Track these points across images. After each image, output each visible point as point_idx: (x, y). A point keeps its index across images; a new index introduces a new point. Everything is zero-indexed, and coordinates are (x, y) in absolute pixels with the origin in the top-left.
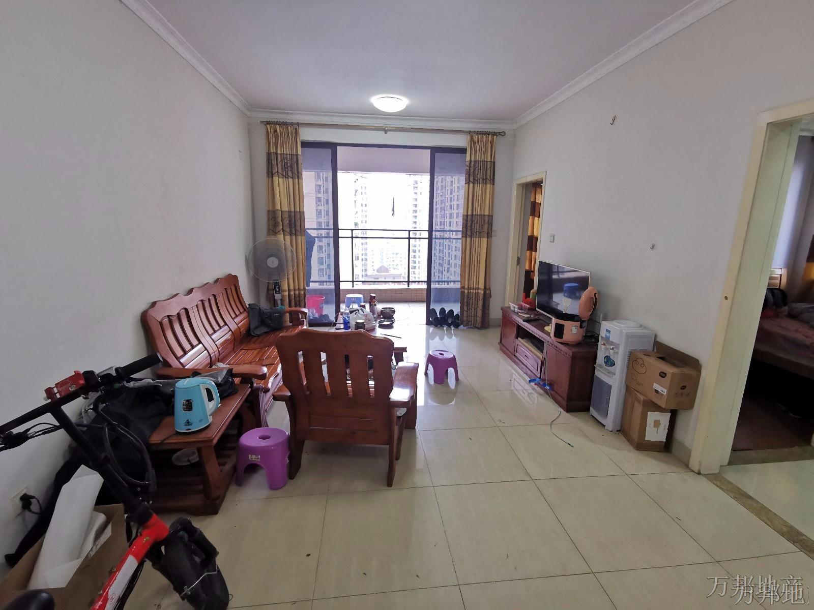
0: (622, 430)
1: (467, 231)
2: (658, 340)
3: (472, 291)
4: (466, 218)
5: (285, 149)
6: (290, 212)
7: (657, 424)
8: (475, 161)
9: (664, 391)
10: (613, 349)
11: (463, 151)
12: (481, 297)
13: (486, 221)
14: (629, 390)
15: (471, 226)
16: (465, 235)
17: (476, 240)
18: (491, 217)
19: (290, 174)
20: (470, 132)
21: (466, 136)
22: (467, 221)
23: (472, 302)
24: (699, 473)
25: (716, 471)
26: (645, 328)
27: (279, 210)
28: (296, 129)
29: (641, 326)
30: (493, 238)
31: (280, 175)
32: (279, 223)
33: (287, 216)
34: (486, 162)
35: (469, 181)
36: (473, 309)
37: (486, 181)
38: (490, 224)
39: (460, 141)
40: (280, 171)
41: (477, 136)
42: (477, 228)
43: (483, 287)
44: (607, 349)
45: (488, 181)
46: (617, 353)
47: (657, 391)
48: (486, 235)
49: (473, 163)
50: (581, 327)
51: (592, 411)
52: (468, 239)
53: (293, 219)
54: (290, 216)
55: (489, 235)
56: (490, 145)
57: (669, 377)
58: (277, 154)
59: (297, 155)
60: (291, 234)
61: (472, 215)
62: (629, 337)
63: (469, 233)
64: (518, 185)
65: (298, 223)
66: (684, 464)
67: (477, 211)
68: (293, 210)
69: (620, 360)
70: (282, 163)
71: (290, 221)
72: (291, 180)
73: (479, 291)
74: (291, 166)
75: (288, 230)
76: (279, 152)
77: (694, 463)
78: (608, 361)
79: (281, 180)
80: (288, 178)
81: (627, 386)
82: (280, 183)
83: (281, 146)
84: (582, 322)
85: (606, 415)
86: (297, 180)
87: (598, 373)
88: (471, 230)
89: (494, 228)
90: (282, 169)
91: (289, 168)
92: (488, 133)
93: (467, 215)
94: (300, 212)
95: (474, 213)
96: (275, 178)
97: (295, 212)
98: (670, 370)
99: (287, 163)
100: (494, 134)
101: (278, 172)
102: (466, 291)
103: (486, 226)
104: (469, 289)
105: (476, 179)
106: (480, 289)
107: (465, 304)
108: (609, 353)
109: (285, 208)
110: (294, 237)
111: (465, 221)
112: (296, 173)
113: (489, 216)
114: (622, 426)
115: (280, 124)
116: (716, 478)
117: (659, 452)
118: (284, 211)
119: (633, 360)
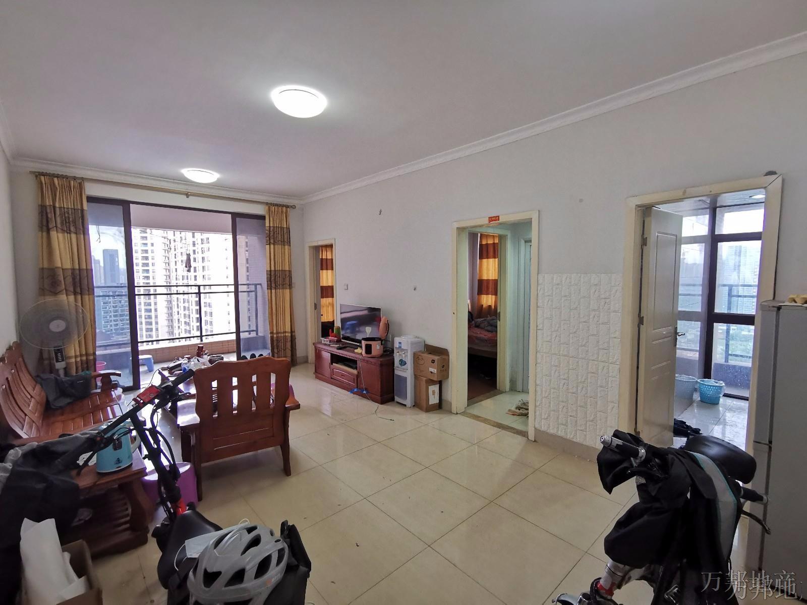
0: (417, 405)
1: (271, 284)
2: (426, 343)
3: (280, 335)
4: (270, 273)
5: (66, 202)
6: (73, 270)
7: (434, 392)
8: (274, 227)
9: (435, 371)
10: (404, 354)
11: (262, 218)
12: (289, 339)
13: (287, 276)
14: (416, 377)
15: (275, 279)
16: (270, 287)
17: (280, 291)
18: (290, 271)
19: (72, 229)
20: (267, 204)
21: (264, 206)
22: (271, 275)
23: (281, 345)
24: (457, 414)
25: (463, 410)
26: (418, 338)
27: (58, 268)
28: (80, 184)
29: (416, 337)
30: (293, 289)
31: (60, 230)
32: (61, 281)
33: (70, 274)
34: (282, 228)
35: (270, 242)
36: (283, 350)
37: (284, 243)
38: (290, 277)
39: (259, 210)
40: (59, 226)
41: (274, 208)
42: (280, 281)
43: (290, 331)
44: (400, 355)
45: (286, 244)
46: (407, 356)
47: (432, 372)
48: (288, 287)
49: (272, 229)
50: (382, 344)
51: (397, 399)
52: (273, 291)
53: (78, 277)
54: (73, 274)
55: (290, 286)
56: (284, 215)
57: (436, 362)
58: (54, 207)
59: (82, 210)
60: (75, 293)
61: (275, 270)
62: (412, 344)
63: (273, 285)
64: (310, 247)
65: (85, 282)
66: (450, 412)
67: (279, 268)
68: (77, 267)
69: (409, 360)
70: (62, 217)
71: (74, 279)
72: (73, 236)
73: (287, 334)
74: (74, 222)
75: (72, 289)
76: (57, 205)
77: (454, 410)
78: (402, 363)
79: (60, 235)
80: (70, 233)
81: (415, 375)
82: (59, 239)
83: (60, 199)
84: (382, 341)
85: (406, 398)
86: (82, 236)
87: (397, 372)
88: (275, 283)
89: (293, 281)
90: (62, 223)
91: (71, 223)
92: (283, 206)
93: (271, 271)
94: (87, 269)
95: (276, 269)
96: (53, 234)
97: (80, 270)
98: (436, 358)
99: (69, 218)
100: (287, 207)
101: (56, 226)
102: (275, 336)
103: (288, 279)
104: (277, 333)
105: (276, 241)
106: (288, 332)
107: (275, 347)
108: (402, 357)
109: (68, 265)
110: (79, 297)
111: (269, 276)
112: (81, 228)
113: (289, 271)
114: (415, 402)
115: (58, 176)
116: (464, 413)
117: (437, 410)
118: (66, 269)
119: (416, 357)
